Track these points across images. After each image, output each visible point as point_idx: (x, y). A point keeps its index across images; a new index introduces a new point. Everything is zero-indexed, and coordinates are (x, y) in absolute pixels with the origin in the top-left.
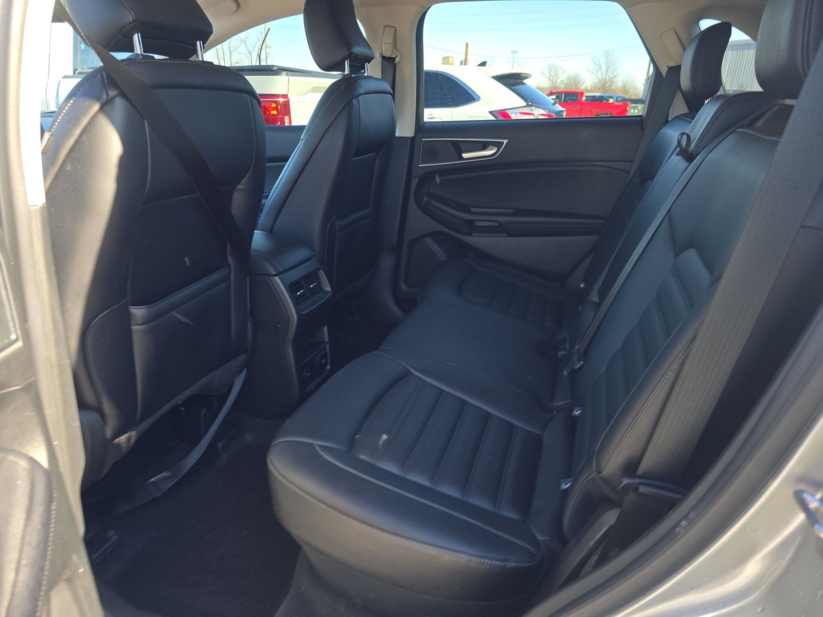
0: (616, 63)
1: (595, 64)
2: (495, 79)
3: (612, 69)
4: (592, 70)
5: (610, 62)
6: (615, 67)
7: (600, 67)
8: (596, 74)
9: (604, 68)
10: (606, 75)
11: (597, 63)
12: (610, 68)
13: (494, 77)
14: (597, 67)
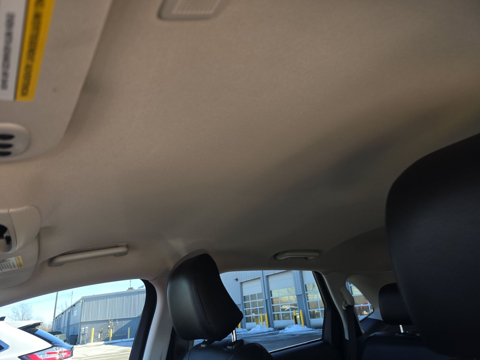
0: (29, 310)
1: (14, 312)
2: (22, 330)
3: (27, 315)
4: (12, 316)
5: (25, 310)
6: (29, 313)
7: (18, 314)
8: (15, 318)
9: (21, 314)
10: (23, 318)
11: (15, 311)
12: (25, 314)
13: (20, 328)
14: (15, 314)
